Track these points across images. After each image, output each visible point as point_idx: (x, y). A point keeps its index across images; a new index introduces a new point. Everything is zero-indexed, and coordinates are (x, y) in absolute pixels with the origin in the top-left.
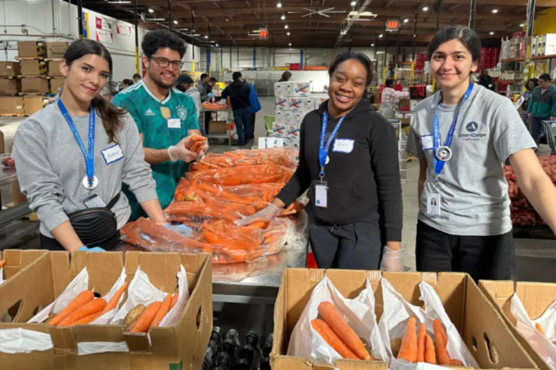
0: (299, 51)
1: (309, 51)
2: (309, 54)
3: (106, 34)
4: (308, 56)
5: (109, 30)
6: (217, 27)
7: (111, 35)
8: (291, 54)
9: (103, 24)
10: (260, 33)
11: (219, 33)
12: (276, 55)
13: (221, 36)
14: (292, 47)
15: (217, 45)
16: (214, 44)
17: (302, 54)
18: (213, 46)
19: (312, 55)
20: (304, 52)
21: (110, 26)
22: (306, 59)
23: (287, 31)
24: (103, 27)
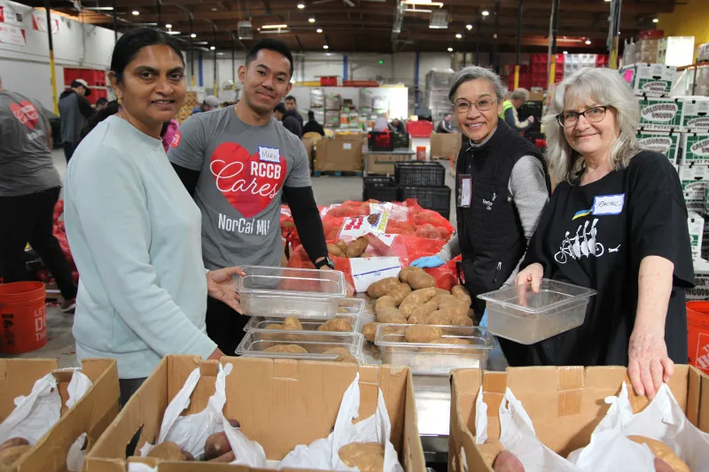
0: (341, 58)
1: (356, 57)
2: (355, 61)
3: (13, 31)
4: (354, 65)
5: (19, 23)
6: (206, 19)
7: (23, 32)
8: (328, 61)
9: (5, 15)
10: (276, 29)
11: (211, 30)
12: (306, 63)
13: (214, 33)
14: (329, 51)
15: (213, 48)
16: (208, 46)
17: (345, 61)
18: (207, 49)
19: (361, 64)
20: (349, 58)
21: (19, 18)
22: (352, 70)
23: (316, 26)
24: (6, 20)
